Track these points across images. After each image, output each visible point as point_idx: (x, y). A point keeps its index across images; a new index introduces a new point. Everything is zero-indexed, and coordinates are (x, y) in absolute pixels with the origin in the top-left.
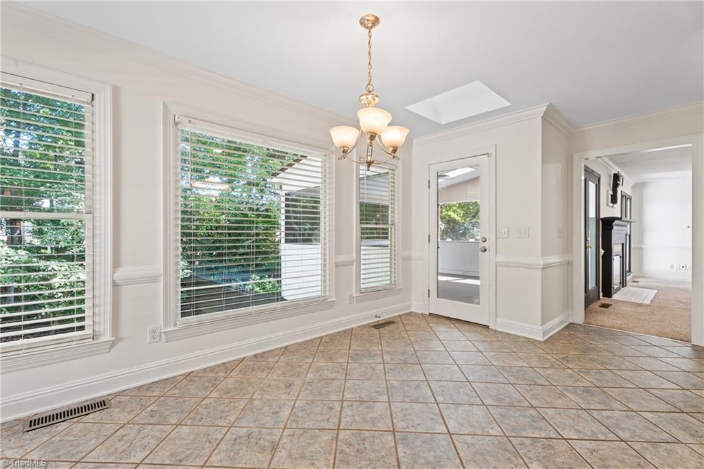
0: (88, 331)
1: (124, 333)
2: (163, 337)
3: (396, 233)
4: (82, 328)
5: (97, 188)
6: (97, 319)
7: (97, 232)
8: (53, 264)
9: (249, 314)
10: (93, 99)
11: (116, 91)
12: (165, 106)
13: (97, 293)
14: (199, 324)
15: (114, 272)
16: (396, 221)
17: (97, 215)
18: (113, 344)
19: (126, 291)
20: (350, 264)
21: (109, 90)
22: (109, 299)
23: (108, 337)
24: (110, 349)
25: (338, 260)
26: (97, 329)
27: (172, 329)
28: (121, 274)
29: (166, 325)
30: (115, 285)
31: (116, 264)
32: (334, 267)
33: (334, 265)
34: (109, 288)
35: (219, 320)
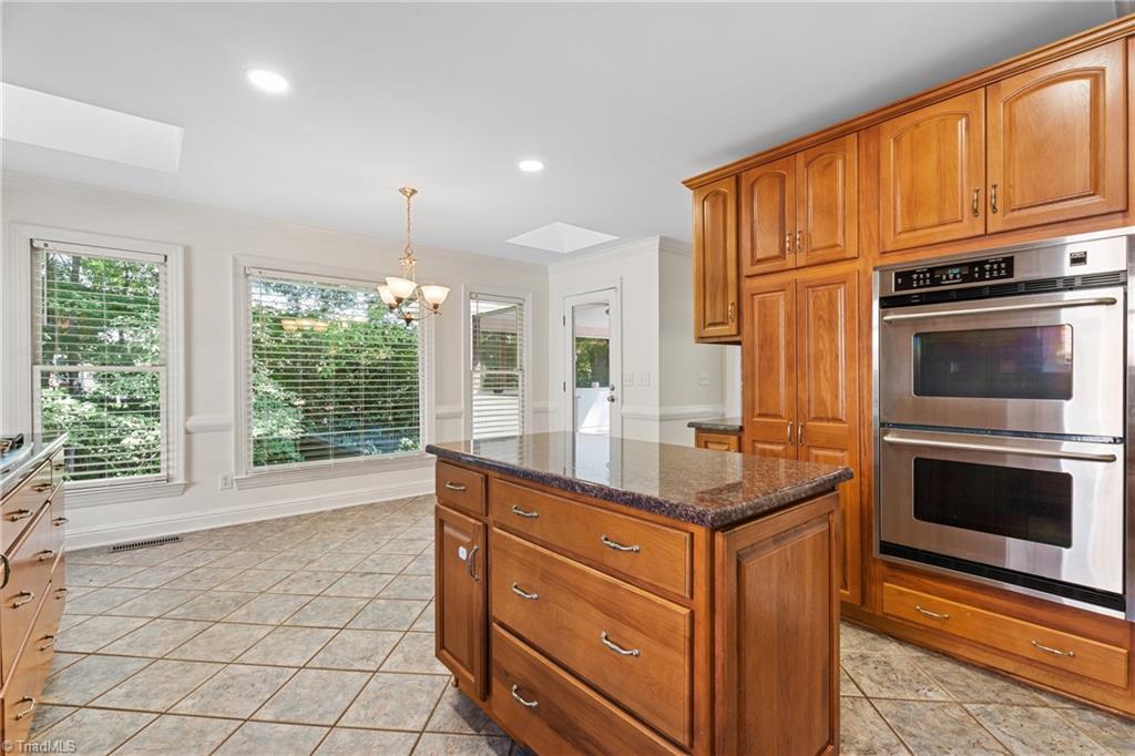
0: (163, 474)
1: (197, 476)
2: (235, 484)
3: (526, 379)
4: (158, 471)
5: (170, 343)
6: (171, 464)
7: (171, 383)
8: (127, 421)
9: (328, 467)
10: (166, 260)
11: (187, 251)
12: (235, 259)
13: (171, 440)
14: (272, 473)
15: (186, 421)
16: (525, 365)
17: (170, 367)
18: (187, 487)
19: (198, 439)
20: (457, 416)
21: (180, 251)
22: (182, 444)
23: (181, 480)
24: (183, 493)
25: (439, 412)
26: (171, 472)
27: (244, 476)
28: (193, 422)
29: (237, 473)
30: (188, 433)
31: (189, 412)
32: (434, 420)
33: (434, 416)
34: (182, 436)
35: (295, 471)
